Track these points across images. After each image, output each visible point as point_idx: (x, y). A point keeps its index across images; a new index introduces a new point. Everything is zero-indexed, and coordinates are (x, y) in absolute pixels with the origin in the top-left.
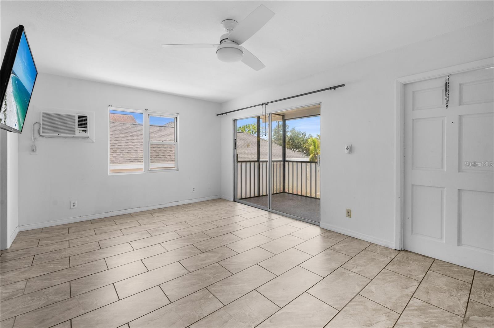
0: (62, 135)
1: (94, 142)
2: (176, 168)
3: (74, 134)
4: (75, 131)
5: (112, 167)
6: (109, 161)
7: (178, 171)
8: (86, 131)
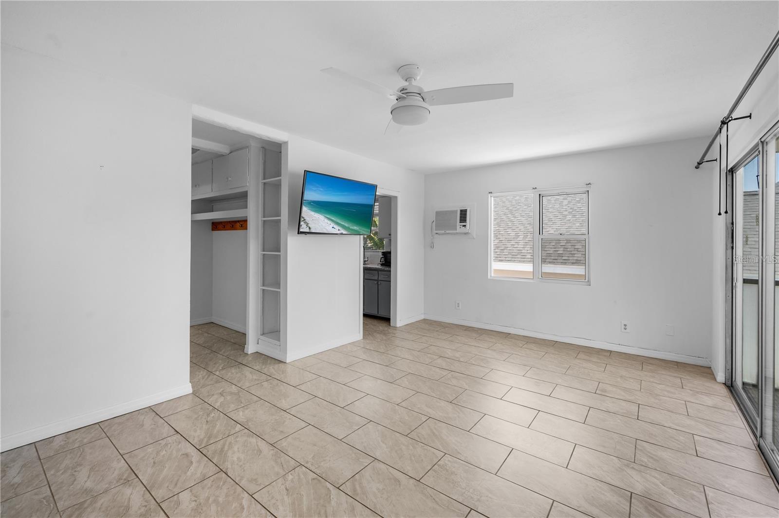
0: (447, 232)
1: (474, 238)
2: (586, 281)
3: (456, 230)
4: (456, 226)
5: (496, 266)
6: (493, 258)
7: (590, 285)
8: (465, 226)
